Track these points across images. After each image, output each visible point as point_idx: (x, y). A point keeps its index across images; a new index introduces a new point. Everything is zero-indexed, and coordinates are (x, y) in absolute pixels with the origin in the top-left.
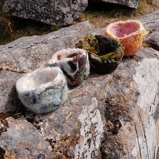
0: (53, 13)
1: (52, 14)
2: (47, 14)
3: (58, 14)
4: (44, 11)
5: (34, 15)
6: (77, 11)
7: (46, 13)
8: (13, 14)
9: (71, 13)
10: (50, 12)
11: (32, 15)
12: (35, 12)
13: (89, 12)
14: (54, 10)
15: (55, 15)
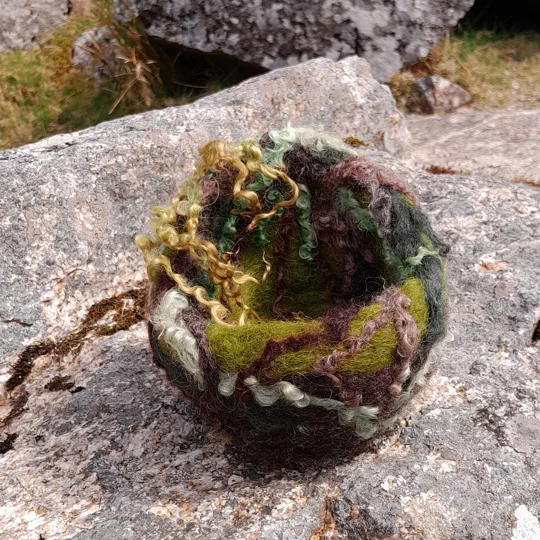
0: (314, 32)
1: (310, 34)
2: (290, 35)
3: (337, 36)
4: (278, 21)
5: (234, 38)
6: (421, 26)
7: (285, 32)
8: (153, 31)
9: (393, 34)
10: (302, 25)
11: (227, 36)
12: (240, 26)
13: (488, 33)
14: (321, 20)
15: (323, 40)
